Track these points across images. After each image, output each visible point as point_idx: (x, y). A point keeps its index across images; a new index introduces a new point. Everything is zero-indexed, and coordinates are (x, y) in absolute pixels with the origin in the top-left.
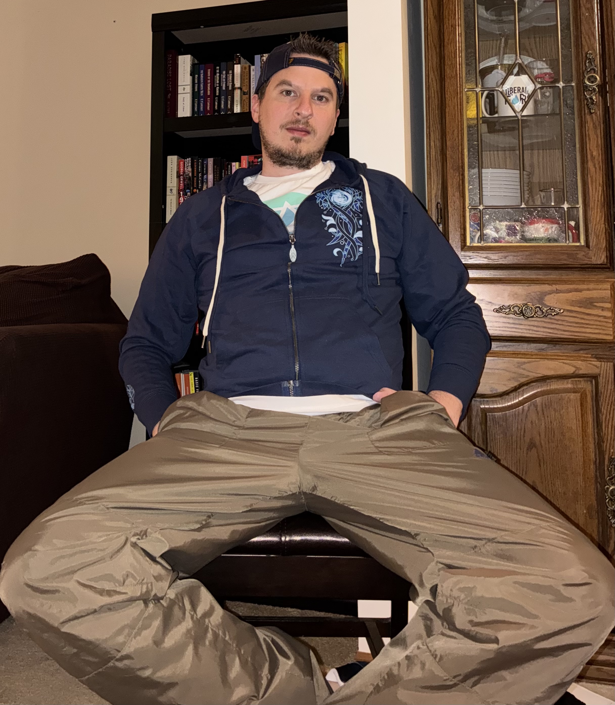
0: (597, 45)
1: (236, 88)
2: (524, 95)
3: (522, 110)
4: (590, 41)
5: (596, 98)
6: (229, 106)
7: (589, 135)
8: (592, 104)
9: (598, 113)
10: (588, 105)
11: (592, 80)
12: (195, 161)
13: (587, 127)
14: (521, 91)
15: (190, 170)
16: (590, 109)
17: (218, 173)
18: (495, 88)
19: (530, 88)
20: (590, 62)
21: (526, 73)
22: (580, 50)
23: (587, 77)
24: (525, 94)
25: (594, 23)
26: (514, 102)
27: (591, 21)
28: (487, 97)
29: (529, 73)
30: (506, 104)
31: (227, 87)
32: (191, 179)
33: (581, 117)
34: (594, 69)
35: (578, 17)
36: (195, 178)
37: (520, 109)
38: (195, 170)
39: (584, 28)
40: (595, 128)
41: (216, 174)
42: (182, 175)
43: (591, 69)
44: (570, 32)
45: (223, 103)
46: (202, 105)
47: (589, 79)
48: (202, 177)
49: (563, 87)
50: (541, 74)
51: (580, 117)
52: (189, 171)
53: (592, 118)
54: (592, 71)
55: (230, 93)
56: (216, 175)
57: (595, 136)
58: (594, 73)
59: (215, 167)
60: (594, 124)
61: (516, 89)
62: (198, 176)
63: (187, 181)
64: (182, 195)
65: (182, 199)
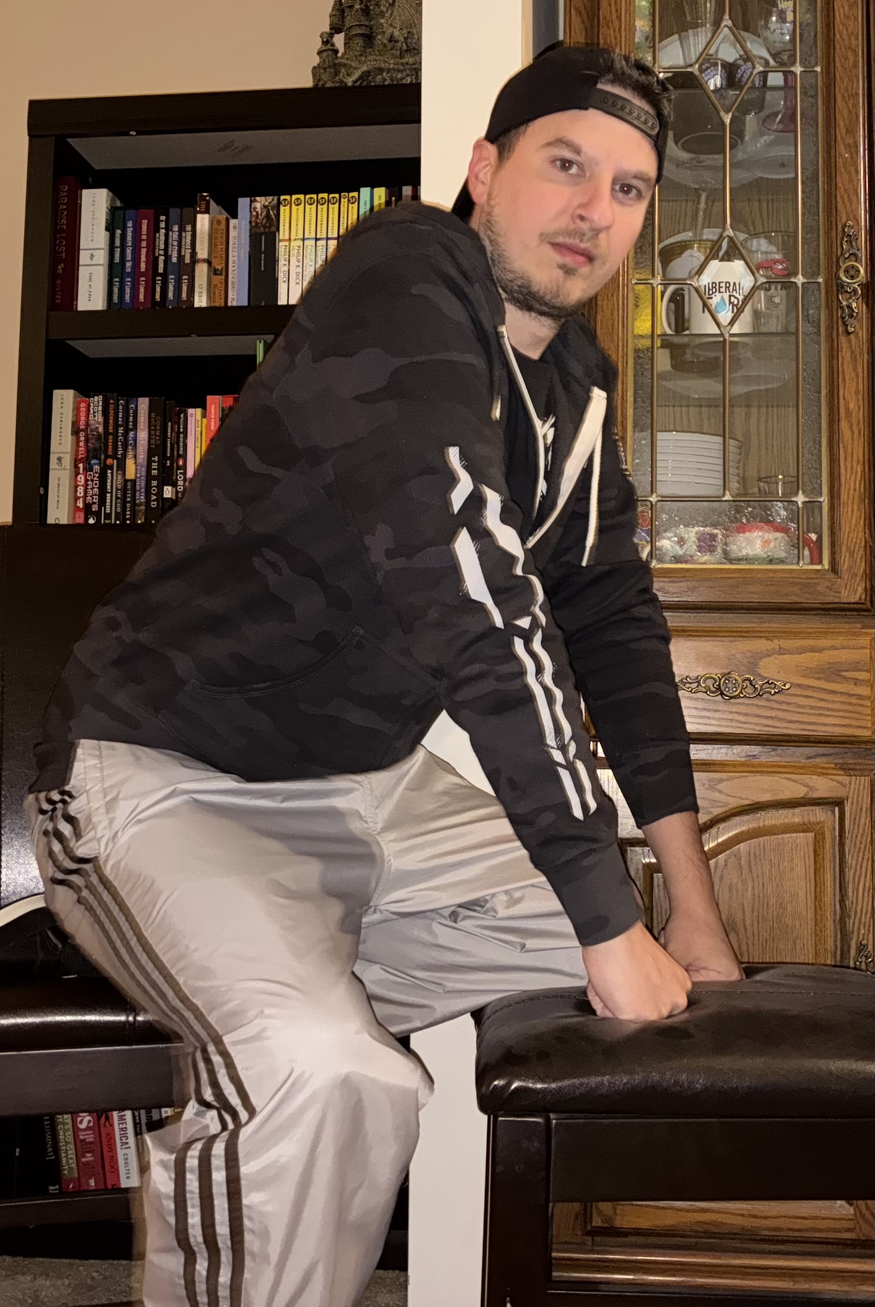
0: (863, 212)
1: (198, 261)
2: (735, 297)
3: (732, 322)
4: (851, 203)
5: (857, 307)
6: (184, 296)
7: (843, 372)
8: (851, 316)
9: (860, 334)
10: (843, 318)
11: (852, 272)
12: (112, 401)
13: (840, 358)
14: (731, 289)
15: (100, 419)
16: (846, 326)
17: (158, 427)
18: (685, 280)
19: (747, 282)
20: (850, 242)
21: (742, 258)
22: (833, 219)
23: (843, 267)
24: (737, 295)
25: (857, 172)
26: (719, 310)
27: (853, 169)
28: (672, 299)
29: (747, 257)
30: (704, 312)
31: (181, 257)
32: (102, 439)
33: (832, 340)
34: (855, 255)
35: (833, 160)
36: (111, 437)
37: (728, 320)
38: (111, 421)
39: (842, 179)
40: (854, 360)
41: (155, 430)
42: (82, 430)
43: (850, 255)
44: (818, 186)
45: (171, 288)
46: (128, 291)
47: (846, 271)
48: (126, 435)
49: (803, 284)
50: (767, 261)
51: (830, 339)
52: (99, 423)
53: (850, 341)
54: (853, 258)
55: (187, 269)
56: (153, 432)
57: (853, 375)
58: (856, 261)
59: (153, 415)
60: (852, 352)
61: (722, 285)
62: (117, 433)
63: (93, 441)
64: (81, 471)
65: (81, 479)
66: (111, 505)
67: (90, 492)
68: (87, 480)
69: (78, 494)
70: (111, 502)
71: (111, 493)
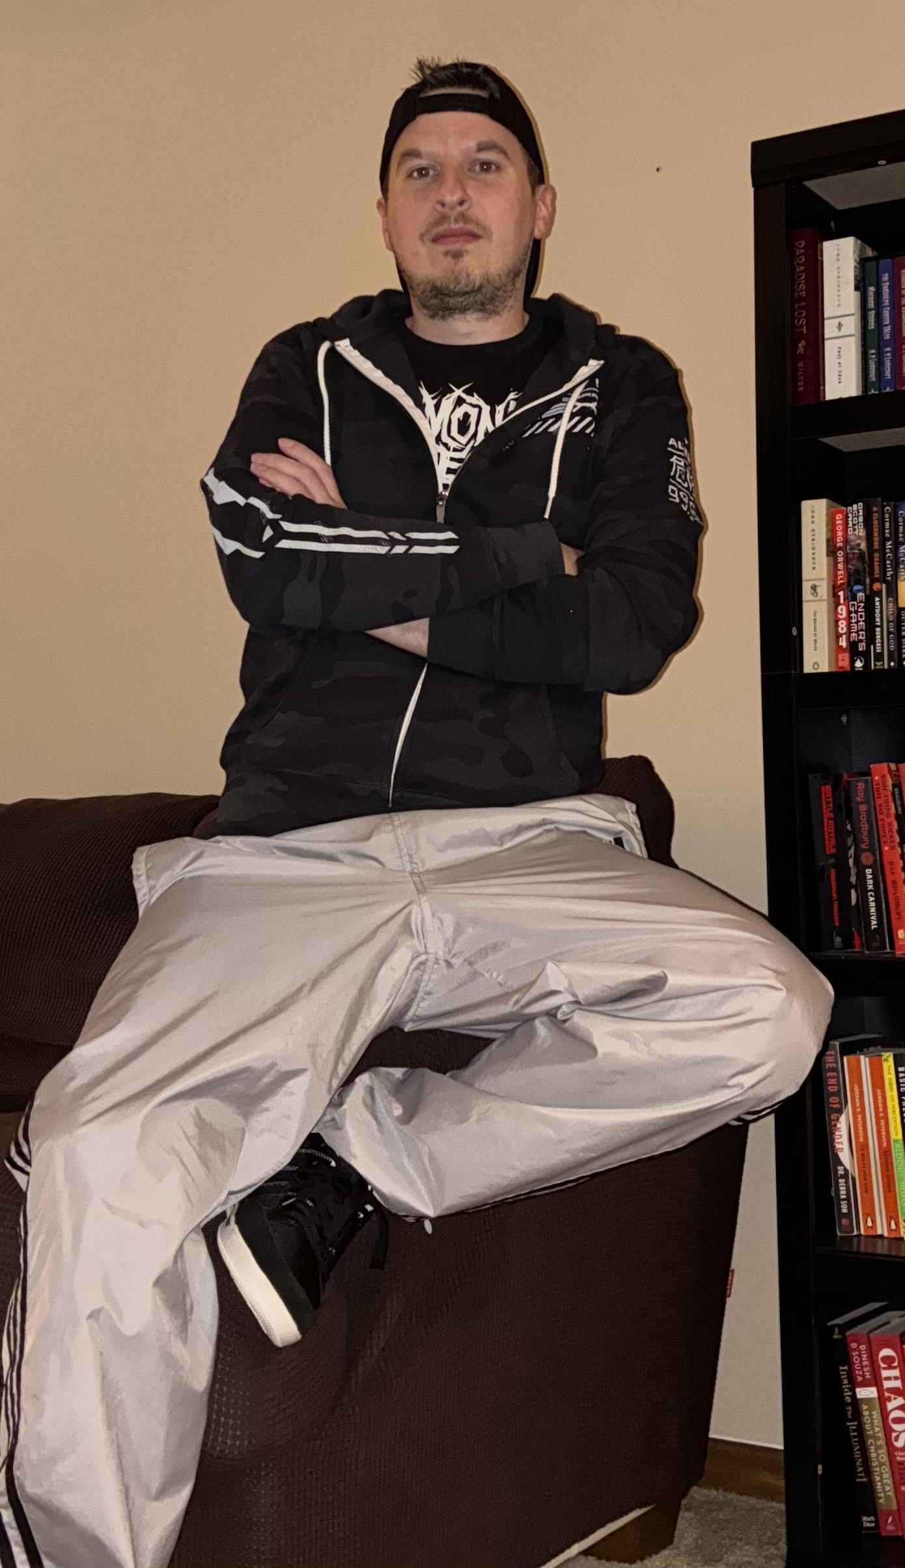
12: (875, 509)
15: (861, 532)
32: (866, 558)
36: (876, 555)
38: (876, 534)
42: (840, 549)
46: (888, 364)
48: (896, 551)
52: (859, 538)
62: (884, 549)
63: (854, 562)
64: (842, 601)
65: (843, 611)
66: (883, 642)
67: (855, 628)
68: (849, 612)
69: (840, 631)
70: (882, 638)
71: (881, 627)
